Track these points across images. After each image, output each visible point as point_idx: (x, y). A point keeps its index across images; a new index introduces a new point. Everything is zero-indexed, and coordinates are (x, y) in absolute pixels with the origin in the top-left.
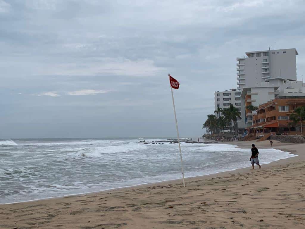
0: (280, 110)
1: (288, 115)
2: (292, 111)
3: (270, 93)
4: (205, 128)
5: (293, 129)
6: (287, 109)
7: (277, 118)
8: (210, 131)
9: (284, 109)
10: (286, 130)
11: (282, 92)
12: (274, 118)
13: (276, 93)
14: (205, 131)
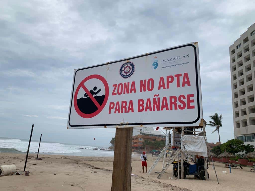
0: (139, 140)
1: (143, 142)
2: (144, 141)
3: (138, 132)
4: (111, 144)
5: (143, 148)
6: (142, 140)
7: (138, 143)
8: (113, 145)
9: (141, 140)
10: (141, 148)
11: (143, 132)
12: (136, 143)
13: (141, 132)
14: (110, 145)
